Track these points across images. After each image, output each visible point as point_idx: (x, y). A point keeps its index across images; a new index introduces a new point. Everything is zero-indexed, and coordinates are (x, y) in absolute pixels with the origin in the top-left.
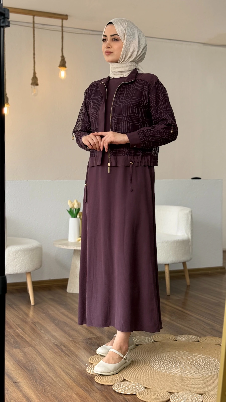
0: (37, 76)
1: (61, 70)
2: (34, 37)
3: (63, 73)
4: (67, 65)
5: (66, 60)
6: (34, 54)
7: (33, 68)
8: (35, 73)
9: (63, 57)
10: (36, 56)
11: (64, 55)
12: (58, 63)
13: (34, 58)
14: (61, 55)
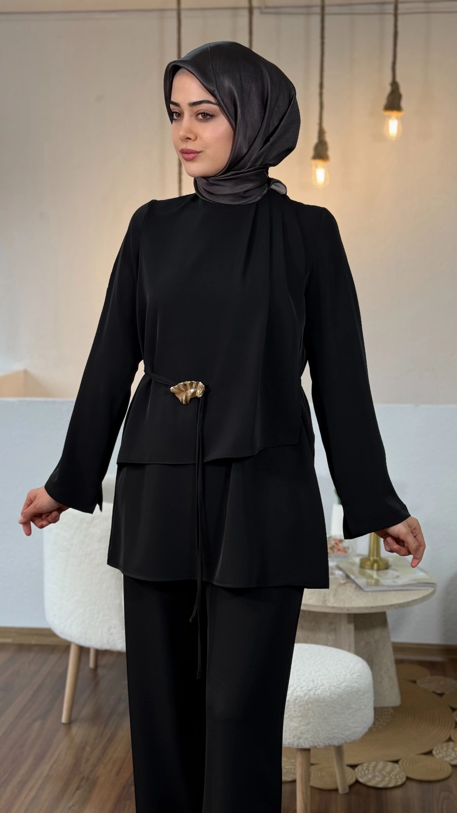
0: (328, 138)
1: (390, 117)
2: (322, 44)
3: (393, 125)
4: (403, 103)
5: (403, 90)
6: (321, 86)
7: (317, 121)
8: (321, 133)
9: (395, 85)
10: (325, 91)
11: (398, 79)
12: (383, 101)
13: (321, 94)
14: (389, 79)
